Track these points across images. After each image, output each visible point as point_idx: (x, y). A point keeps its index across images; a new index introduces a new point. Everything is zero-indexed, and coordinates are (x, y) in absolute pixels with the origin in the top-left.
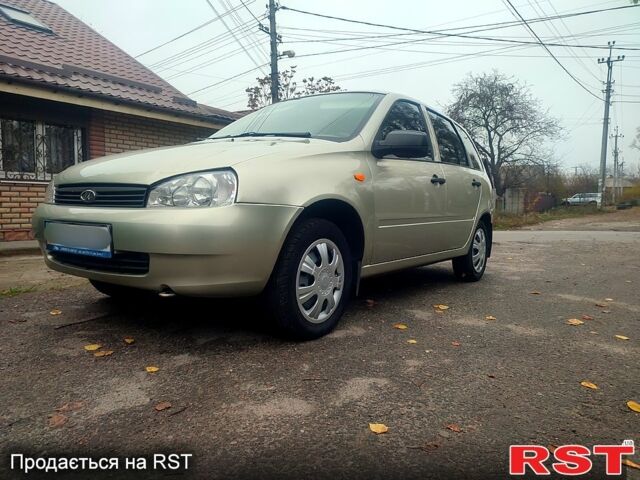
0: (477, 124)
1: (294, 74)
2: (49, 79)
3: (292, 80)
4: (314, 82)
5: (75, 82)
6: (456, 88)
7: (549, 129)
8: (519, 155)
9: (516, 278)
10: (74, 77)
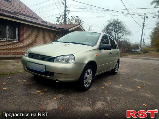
0: (112, 31)
1: (69, 15)
2: (11, 15)
3: (68, 16)
4: (74, 17)
5: (18, 16)
6: (108, 21)
7: (129, 33)
8: (122, 39)
9: (124, 74)
10: (17, 15)
